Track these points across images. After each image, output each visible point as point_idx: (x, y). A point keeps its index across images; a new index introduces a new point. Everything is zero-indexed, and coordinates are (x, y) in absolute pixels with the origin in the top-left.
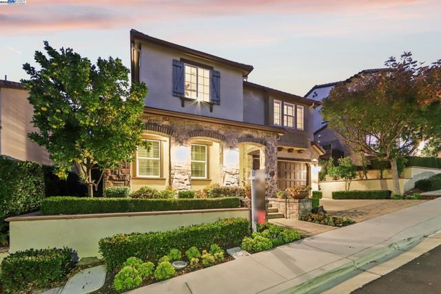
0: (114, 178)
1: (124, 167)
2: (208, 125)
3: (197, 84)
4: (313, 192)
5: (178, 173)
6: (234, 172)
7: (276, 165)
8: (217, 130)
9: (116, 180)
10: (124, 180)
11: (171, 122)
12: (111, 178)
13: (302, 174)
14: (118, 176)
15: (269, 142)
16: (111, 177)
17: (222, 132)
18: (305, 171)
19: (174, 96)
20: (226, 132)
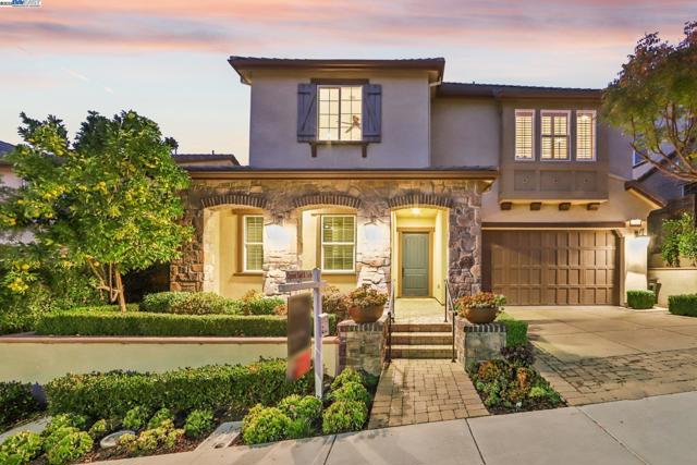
0: (182, 279)
1: (195, 262)
2: (329, 183)
3: (340, 114)
4: (629, 293)
5: (275, 267)
6: (379, 261)
7: (477, 244)
8: (345, 190)
9: (184, 281)
10: (195, 282)
11: (263, 187)
12: (178, 279)
13: (601, 255)
14: (187, 275)
15: (461, 200)
16: (178, 277)
17: (355, 193)
18: (611, 248)
19: (299, 142)
20: (364, 192)
